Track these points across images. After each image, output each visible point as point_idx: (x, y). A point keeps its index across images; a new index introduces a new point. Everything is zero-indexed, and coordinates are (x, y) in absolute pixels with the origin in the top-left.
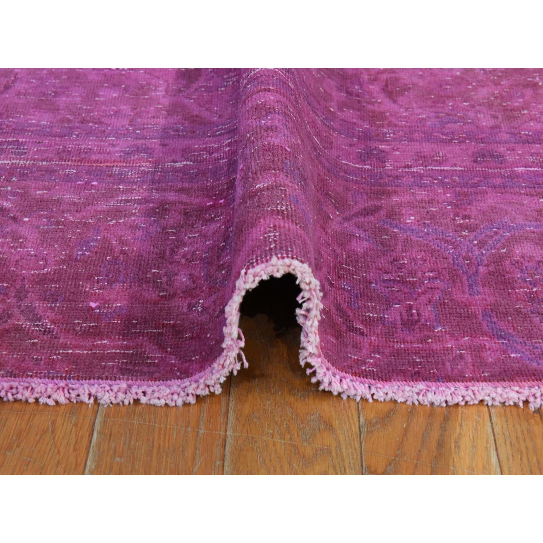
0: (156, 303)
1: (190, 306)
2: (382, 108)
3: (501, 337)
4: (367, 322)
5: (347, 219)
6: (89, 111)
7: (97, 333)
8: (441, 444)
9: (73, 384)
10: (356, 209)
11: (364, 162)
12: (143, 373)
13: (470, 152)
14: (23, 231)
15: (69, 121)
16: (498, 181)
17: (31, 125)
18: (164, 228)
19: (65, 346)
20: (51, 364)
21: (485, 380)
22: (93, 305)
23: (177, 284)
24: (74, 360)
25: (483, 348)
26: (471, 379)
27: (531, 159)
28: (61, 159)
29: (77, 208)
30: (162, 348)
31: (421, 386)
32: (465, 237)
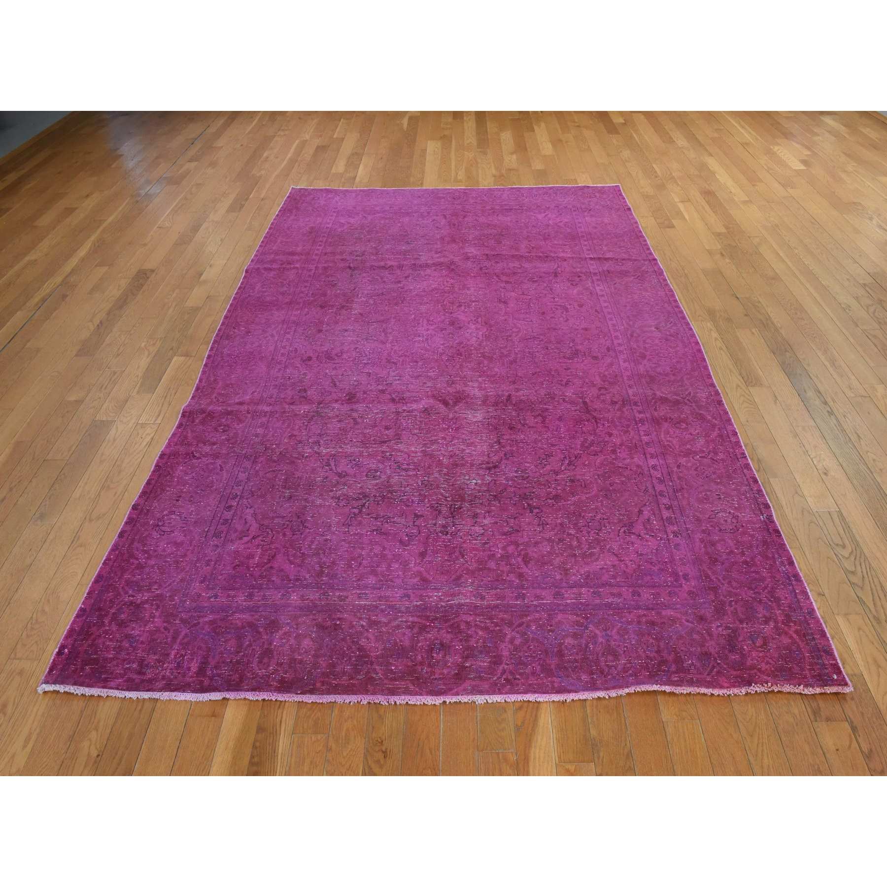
0: (412, 667)
1: (422, 669)
2: (523, 571)
3: (560, 678)
4: (520, 674)
5: (513, 631)
6: (389, 575)
7: (395, 679)
8: (536, 716)
9: (389, 697)
10: (516, 624)
11: (517, 600)
12: (409, 693)
13: (552, 593)
14: (370, 636)
15: (382, 581)
16: (561, 608)
17: (369, 584)
18: (413, 634)
19: (386, 684)
20: (383, 691)
21: (554, 693)
22: (393, 668)
23: (417, 660)
24: (388, 689)
25: (554, 682)
26: (550, 693)
27: (572, 596)
28: (380, 601)
29: (386, 624)
30: (414, 685)
31: (536, 695)
32: (550, 635)
